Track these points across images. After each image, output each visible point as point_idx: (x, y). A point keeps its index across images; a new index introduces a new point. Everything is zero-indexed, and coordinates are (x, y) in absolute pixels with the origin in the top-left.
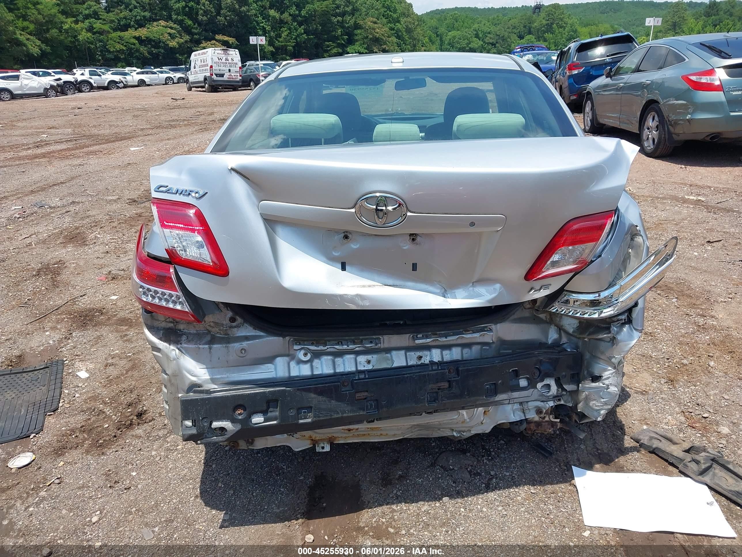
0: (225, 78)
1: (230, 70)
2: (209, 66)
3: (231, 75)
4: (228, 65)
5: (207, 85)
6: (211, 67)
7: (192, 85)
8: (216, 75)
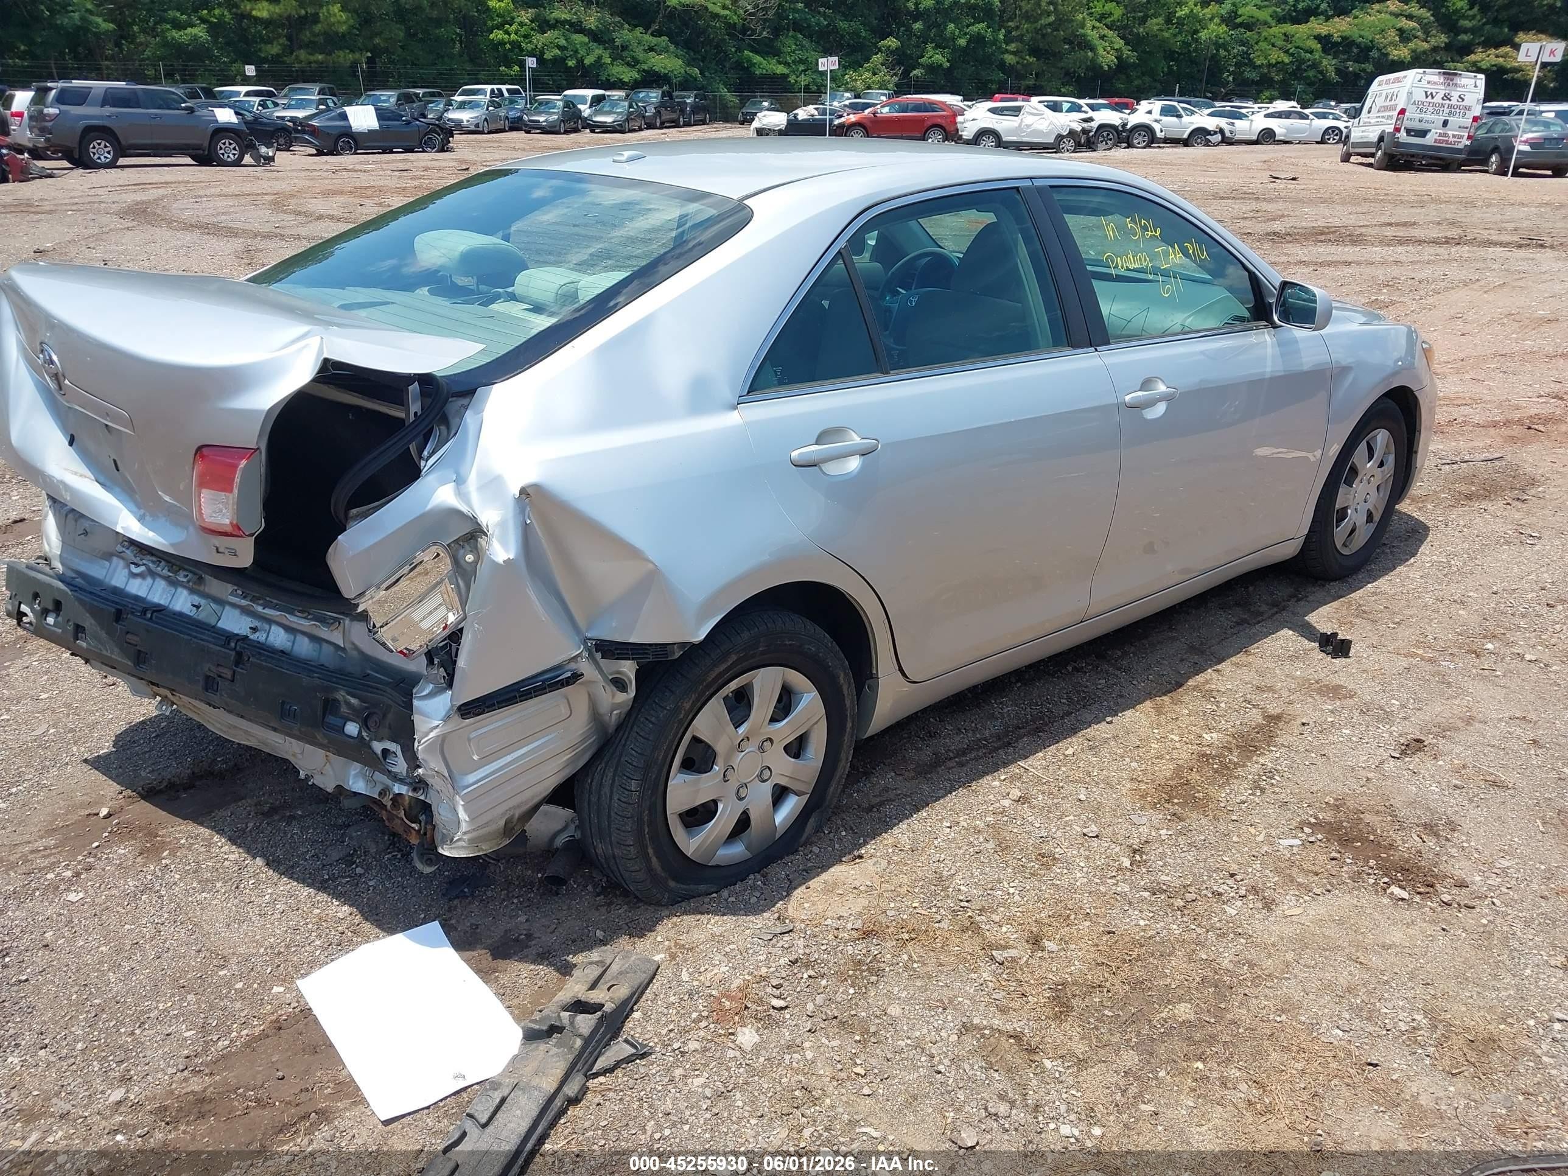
0: (1429, 141)
1: (1445, 123)
2: (1398, 109)
3: (1445, 135)
4: (1447, 111)
5: (1380, 152)
6: (1403, 112)
7: (1352, 150)
8: (1409, 132)
